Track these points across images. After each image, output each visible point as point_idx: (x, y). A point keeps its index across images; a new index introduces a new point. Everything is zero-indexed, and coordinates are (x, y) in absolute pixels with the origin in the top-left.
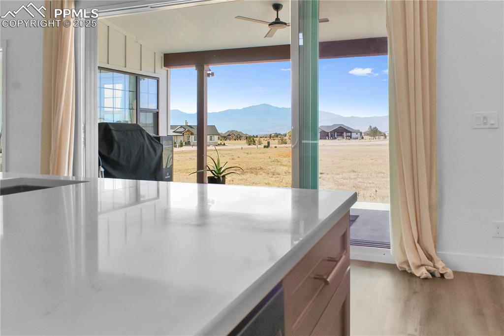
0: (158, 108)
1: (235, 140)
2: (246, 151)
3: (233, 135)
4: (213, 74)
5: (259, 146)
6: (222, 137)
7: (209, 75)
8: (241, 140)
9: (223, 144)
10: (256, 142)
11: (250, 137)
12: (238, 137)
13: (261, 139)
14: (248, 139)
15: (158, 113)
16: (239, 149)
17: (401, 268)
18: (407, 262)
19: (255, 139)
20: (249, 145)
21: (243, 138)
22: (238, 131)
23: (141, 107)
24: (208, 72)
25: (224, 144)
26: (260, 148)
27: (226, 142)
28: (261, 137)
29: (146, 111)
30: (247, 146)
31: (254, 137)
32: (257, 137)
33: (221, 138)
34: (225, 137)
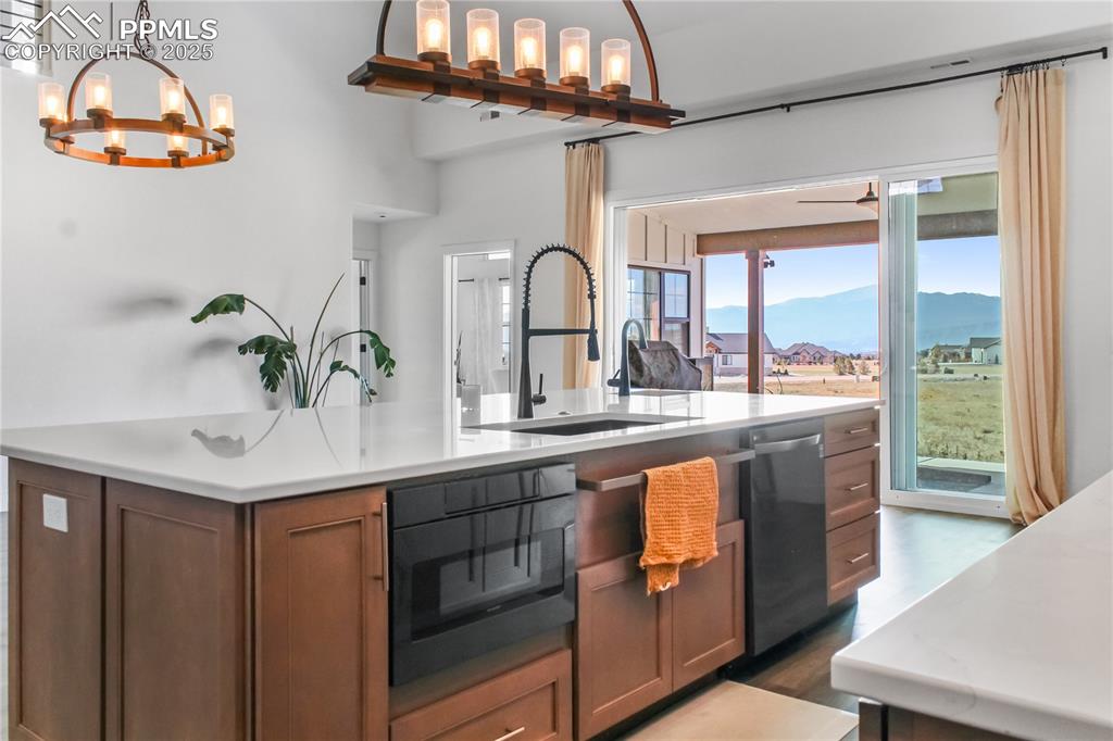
0: (689, 316)
1: (810, 363)
2: (834, 387)
3: (805, 354)
4: (772, 264)
5: (862, 377)
6: (781, 357)
7: (766, 265)
8: (822, 363)
9: (782, 372)
10: (857, 368)
11: (843, 358)
12: (817, 356)
13: (867, 362)
14: (838, 362)
15: (688, 324)
16: (817, 382)
17: (1015, 520)
18: (1020, 514)
19: (854, 362)
20: (841, 374)
21: (828, 359)
22: (817, 345)
23: (666, 316)
24: (765, 260)
25: (786, 373)
26: (864, 381)
27: (789, 368)
28: (869, 359)
29: (673, 320)
30: (835, 377)
31: (853, 358)
32: (859, 357)
33: (779, 360)
34: (788, 358)
